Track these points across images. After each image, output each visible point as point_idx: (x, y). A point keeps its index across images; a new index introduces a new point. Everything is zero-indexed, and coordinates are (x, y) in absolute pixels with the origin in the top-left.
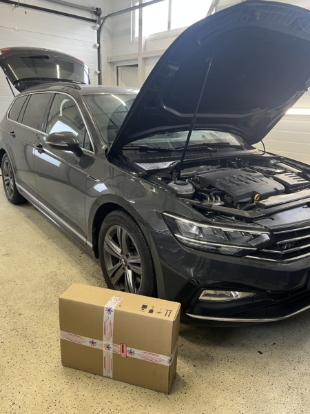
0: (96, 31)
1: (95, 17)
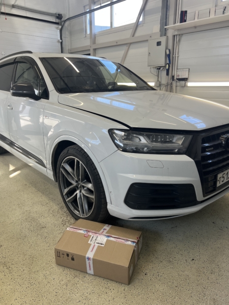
0: (59, 31)
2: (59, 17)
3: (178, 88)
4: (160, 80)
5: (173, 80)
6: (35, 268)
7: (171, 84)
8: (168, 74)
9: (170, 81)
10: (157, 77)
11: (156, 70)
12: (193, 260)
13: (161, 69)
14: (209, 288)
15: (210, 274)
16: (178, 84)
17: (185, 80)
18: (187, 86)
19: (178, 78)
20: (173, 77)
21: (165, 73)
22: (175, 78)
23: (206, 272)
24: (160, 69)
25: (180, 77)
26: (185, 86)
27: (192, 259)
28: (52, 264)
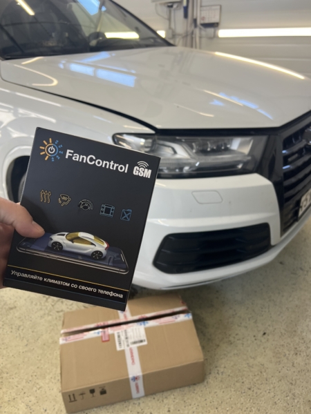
3: (204, 40)
4: (173, 26)
5: (196, 26)
6: (8, 393)
7: (192, 33)
8: (186, 16)
9: (190, 29)
10: (167, 22)
11: (165, 9)
12: (264, 334)
13: (175, 6)
14: (298, 382)
15: (295, 356)
16: (203, 33)
17: (214, 25)
18: (218, 37)
19: (202, 22)
20: (195, 21)
21: (181, 13)
22: (199, 22)
23: (287, 353)
24: (172, 6)
25: (207, 21)
26: (215, 36)
27: (262, 333)
28: (37, 381)
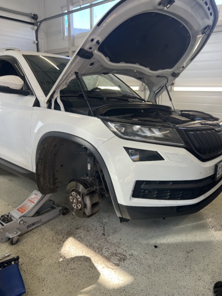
0: (34, 31)
1: (33, 21)
2: (35, 17)
